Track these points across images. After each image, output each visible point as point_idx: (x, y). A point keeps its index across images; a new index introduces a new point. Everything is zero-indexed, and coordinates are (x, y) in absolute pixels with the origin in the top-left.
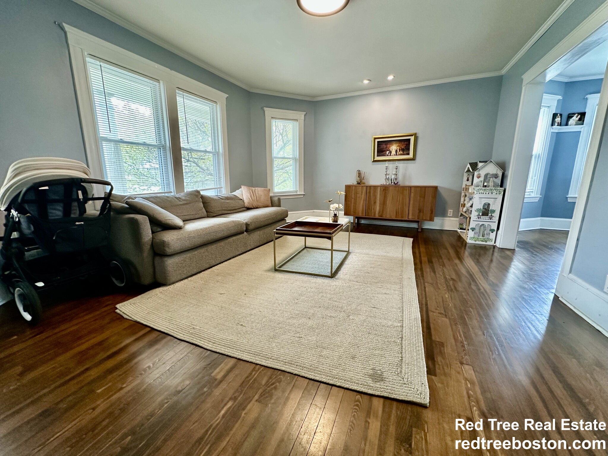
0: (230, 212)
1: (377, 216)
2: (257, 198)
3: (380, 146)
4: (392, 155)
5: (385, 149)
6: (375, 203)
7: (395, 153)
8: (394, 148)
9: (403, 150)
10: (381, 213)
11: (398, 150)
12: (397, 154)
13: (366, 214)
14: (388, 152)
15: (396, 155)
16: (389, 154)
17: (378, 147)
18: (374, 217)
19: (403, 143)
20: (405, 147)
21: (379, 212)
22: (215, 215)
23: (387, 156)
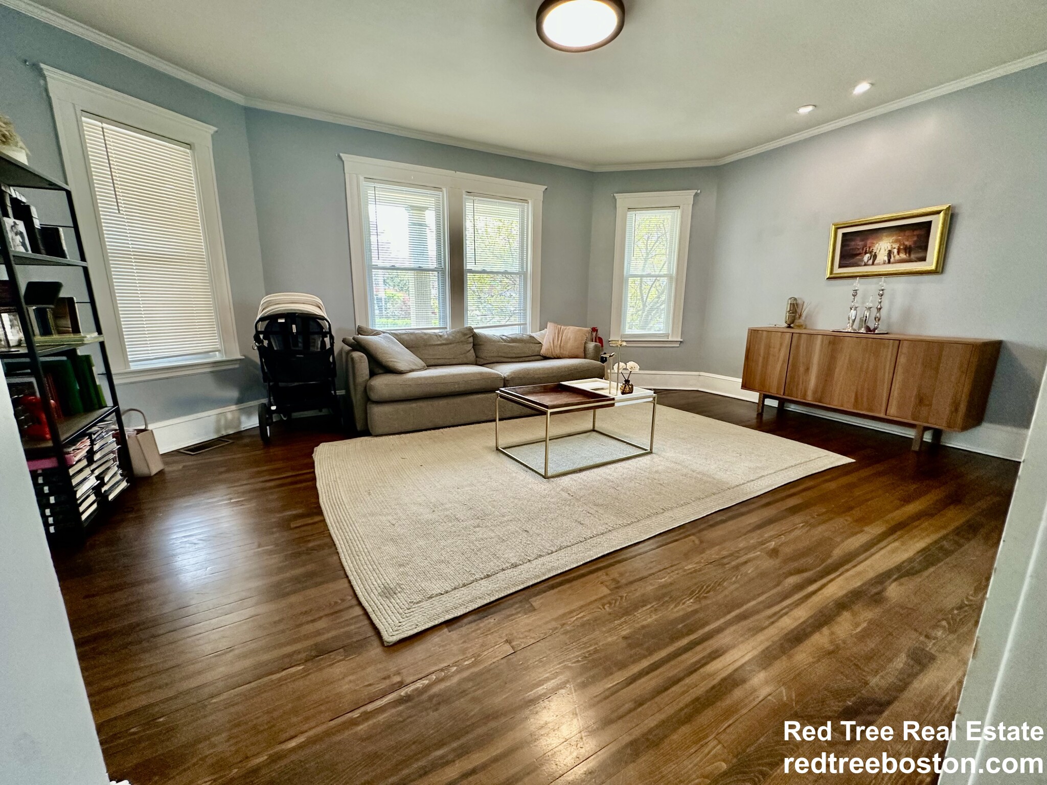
0: (510, 360)
1: (809, 399)
2: (562, 343)
3: (848, 243)
4: (879, 264)
5: (861, 250)
6: (807, 370)
7: (886, 259)
8: (883, 246)
9: (908, 250)
10: (819, 394)
11: (895, 251)
12: (892, 260)
13: (786, 392)
14: (868, 255)
15: (889, 262)
16: (871, 262)
17: (843, 246)
18: (804, 401)
19: (907, 233)
20: (915, 242)
21: (815, 392)
22: (485, 362)
23: (865, 265)
